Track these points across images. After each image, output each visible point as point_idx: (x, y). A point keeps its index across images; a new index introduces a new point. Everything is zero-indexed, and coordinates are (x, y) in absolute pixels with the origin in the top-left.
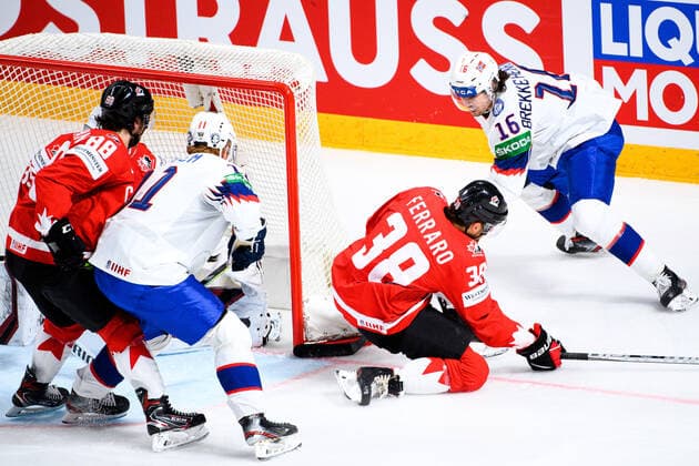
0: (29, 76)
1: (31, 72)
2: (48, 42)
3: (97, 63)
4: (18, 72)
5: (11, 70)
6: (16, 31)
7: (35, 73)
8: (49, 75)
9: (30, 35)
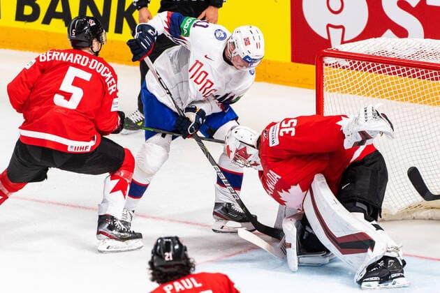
0: (372, 68)
1: (373, 65)
2: (386, 44)
3: (421, 60)
4: (364, 65)
5: (359, 63)
6: (364, 36)
7: (376, 66)
8: (386, 68)
9: (373, 39)
